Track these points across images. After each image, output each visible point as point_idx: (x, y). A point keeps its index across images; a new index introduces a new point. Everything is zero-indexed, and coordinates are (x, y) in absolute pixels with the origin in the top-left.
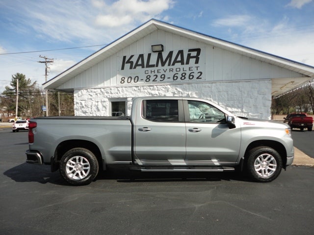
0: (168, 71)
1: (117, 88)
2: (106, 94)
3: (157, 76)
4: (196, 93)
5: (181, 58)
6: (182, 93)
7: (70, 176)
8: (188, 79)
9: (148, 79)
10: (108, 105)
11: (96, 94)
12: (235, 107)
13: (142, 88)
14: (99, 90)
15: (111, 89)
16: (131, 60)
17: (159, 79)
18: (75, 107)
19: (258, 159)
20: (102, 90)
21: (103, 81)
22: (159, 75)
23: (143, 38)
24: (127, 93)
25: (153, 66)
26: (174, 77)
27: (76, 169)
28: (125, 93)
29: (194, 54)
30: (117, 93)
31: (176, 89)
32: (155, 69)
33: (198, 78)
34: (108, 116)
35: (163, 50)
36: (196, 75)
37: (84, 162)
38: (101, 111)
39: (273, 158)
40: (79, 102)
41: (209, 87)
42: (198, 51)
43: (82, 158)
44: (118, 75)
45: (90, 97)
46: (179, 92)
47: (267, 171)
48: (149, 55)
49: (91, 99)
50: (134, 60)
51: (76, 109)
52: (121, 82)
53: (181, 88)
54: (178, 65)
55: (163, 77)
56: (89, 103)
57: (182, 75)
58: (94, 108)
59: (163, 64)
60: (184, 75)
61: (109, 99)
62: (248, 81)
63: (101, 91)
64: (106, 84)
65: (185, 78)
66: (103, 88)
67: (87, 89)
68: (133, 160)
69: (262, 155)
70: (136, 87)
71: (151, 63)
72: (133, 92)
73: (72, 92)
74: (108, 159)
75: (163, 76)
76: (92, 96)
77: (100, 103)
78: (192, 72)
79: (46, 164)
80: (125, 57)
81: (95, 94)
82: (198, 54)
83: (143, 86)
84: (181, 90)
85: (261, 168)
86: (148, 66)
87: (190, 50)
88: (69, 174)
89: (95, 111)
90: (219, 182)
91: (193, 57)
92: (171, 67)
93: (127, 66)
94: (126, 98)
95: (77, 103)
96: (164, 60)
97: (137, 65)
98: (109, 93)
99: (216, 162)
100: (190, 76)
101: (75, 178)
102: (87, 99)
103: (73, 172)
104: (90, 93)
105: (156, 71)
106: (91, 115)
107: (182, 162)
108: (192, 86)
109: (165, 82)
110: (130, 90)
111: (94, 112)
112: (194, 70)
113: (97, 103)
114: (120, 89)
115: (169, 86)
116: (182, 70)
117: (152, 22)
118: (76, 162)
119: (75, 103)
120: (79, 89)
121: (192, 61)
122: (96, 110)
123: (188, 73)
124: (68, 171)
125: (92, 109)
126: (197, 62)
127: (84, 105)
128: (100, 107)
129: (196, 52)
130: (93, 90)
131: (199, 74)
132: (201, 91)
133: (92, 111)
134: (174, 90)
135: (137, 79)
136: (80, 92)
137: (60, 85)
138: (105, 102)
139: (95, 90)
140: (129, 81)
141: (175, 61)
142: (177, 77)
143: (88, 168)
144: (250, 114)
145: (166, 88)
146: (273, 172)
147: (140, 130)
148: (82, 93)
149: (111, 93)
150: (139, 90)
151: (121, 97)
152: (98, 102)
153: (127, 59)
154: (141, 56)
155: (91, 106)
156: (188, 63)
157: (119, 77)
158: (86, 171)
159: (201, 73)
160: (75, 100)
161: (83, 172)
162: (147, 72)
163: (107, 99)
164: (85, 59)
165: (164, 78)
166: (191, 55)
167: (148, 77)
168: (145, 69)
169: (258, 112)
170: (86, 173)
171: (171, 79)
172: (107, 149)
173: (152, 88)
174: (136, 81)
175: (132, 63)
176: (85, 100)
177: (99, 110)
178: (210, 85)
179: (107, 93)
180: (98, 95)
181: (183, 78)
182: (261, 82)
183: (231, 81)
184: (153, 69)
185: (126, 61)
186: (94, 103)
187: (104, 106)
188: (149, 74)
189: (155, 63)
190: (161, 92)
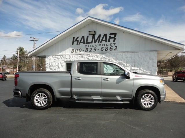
0: (98, 45)
1: (69, 55)
2: (63, 59)
3: (92, 48)
4: (114, 58)
5: (105, 38)
6: (106, 59)
7: (36, 104)
8: (109, 50)
9: (87, 50)
10: (64, 65)
11: (58, 59)
12: (136, 67)
13: (83, 56)
14: (59, 56)
15: (66, 56)
16: (77, 40)
17: (93, 50)
18: (46, 66)
19: (143, 97)
20: (61, 56)
21: (61, 51)
22: (93, 48)
23: (84, 27)
24: (75, 58)
25: (90, 43)
26: (101, 49)
27: (39, 100)
28: (74, 58)
29: (113, 36)
30: (69, 58)
31: (103, 56)
32: (91, 44)
33: (115, 50)
34: (64, 71)
35: (95, 34)
36: (114, 48)
37: (44, 96)
38: (61, 68)
39: (152, 97)
40: (48, 63)
41: (121, 55)
42: (115, 34)
43: (43, 94)
44: (70, 48)
45: (54, 60)
46: (104, 57)
47: (149, 104)
48: (88, 37)
49: (55, 61)
50: (79, 39)
51: (47, 67)
52: (72, 52)
53: (105, 55)
54: (104, 42)
56: (54, 64)
57: (106, 48)
58: (57, 67)
59: (95, 42)
60: (107, 48)
62: (144, 52)
63: (60, 57)
64: (64, 53)
65: (108, 50)
66: (62, 56)
67: (52, 56)
68: (72, 96)
69: (146, 95)
70: (80, 55)
71: (88, 41)
72: (78, 58)
73: (44, 57)
74: (58, 95)
75: (95, 49)
76: (55, 60)
77: (60, 64)
78: (111, 46)
79: (24, 97)
80: (74, 38)
81: (57, 58)
82: (115, 36)
83: (84, 54)
84: (105, 57)
85: (145, 102)
86: (87, 43)
87: (110, 34)
88: (36, 103)
90: (121, 109)
91: (112, 38)
92: (100, 43)
93: (75, 43)
95: (47, 64)
96: (96, 39)
98: (65, 58)
99: (119, 98)
100: (110, 48)
101: (39, 105)
102: (52, 62)
103: (38, 102)
104: (54, 58)
105: (91, 46)
106: (55, 71)
107: (99, 98)
108: (112, 55)
109: (96, 52)
110: (76, 56)
111: (56, 69)
112: (113, 45)
113: (58, 64)
114: (71, 56)
115: (98, 54)
116: (106, 45)
117: (89, 18)
118: (40, 96)
119: (46, 64)
120: (49, 56)
121: (112, 40)
122: (58, 68)
123: (109, 47)
124: (35, 101)
125: (55, 67)
126: (114, 41)
127: (51, 65)
128: (60, 66)
129: (114, 35)
130: (56, 56)
131: (116, 47)
132: (117, 57)
134: (101, 57)
136: (49, 58)
137: (38, 54)
138: (62, 63)
139: (57, 57)
140: (76, 52)
141: (102, 40)
142: (103, 49)
143: (47, 100)
144: (145, 71)
145: (97, 55)
146: (152, 105)
147: (76, 79)
148: (50, 58)
149: (66, 58)
150: (81, 56)
151: (72, 60)
152: (59, 63)
154: (83, 37)
156: (109, 41)
157: (71, 49)
158: (45, 101)
159: (117, 47)
160: (46, 62)
161: (44, 102)
162: (86, 46)
163: (64, 62)
164: (52, 39)
165: (96, 50)
166: (111, 37)
167: (87, 49)
168: (85, 45)
169: (149, 70)
170: (45, 102)
171: (100, 50)
172: (57, 89)
173: (89, 55)
174: (80, 51)
175: (78, 41)
177: (59, 68)
178: (122, 54)
179: (64, 58)
180: (59, 59)
181: (106, 50)
182: (151, 52)
183: (134, 52)
184: (89, 45)
185: (75, 40)
186: (56, 63)
187: (62, 66)
188: (88, 47)
189: (91, 41)
190: (94, 58)
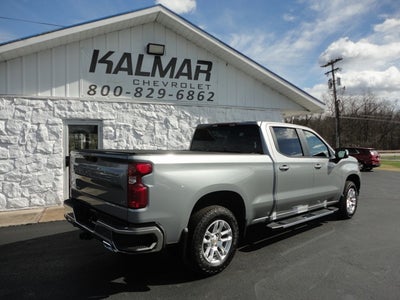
0: (170, 85)
1: (82, 101)
2: (57, 110)
3: (153, 90)
4: (208, 119)
5: (188, 69)
8: (197, 100)
9: (138, 93)
10: (62, 130)
11: (36, 110)
13: (130, 107)
14: (42, 103)
15: (69, 103)
16: (108, 59)
17: (155, 95)
20: (50, 103)
22: (156, 89)
24: (104, 113)
25: (147, 74)
26: (178, 94)
28: (99, 111)
29: (204, 67)
30: (83, 111)
31: (183, 112)
32: (150, 79)
33: (209, 100)
35: (162, 54)
36: (207, 96)
38: (48, 142)
39: (354, 193)
41: (223, 113)
42: (210, 64)
44: (82, 81)
45: (18, 114)
48: (141, 57)
49: (23, 118)
50: (115, 59)
52: (88, 93)
53: (188, 111)
54: (183, 79)
55: (162, 93)
56: (17, 126)
57: (189, 93)
58: (30, 136)
59: (163, 74)
60: (191, 93)
61: (65, 120)
62: (263, 109)
63: (47, 104)
64: (57, 92)
65: (193, 98)
66: (52, 100)
67: (9, 99)
68: (271, 214)
70: (119, 103)
71: (143, 70)
72: (114, 111)
76: (24, 112)
77: (43, 127)
78: (201, 90)
80: (96, 53)
81: (31, 108)
82: (210, 68)
83: (131, 103)
84: (189, 114)
86: (139, 73)
87: (199, 62)
89: (31, 141)
91: (203, 72)
92: (174, 80)
93: (101, 67)
94: (101, 120)
96: (164, 69)
97: (119, 68)
98: (64, 109)
99: (325, 203)
100: (199, 95)
102: (10, 118)
104: (18, 107)
105: (152, 83)
107: (306, 208)
108: (203, 110)
109: (165, 101)
110: (108, 107)
111: (29, 143)
112: (205, 88)
113: (36, 127)
114: (89, 104)
115: (172, 107)
116: (188, 85)
117: (158, 9)
121: (202, 76)
122: (34, 139)
123: (197, 91)
125: (23, 136)
126: (208, 79)
128: (45, 133)
129: (207, 66)
130: (27, 101)
131: (211, 95)
133: (24, 140)
134: (180, 113)
135: (119, 90)
138: (56, 124)
139: (34, 102)
140: (105, 93)
141: (180, 73)
142: (182, 96)
145: (168, 109)
149: (70, 110)
150: (124, 108)
151: (92, 117)
152: (38, 124)
153: (100, 57)
154: (127, 56)
155: (23, 132)
156: (196, 78)
157: (85, 85)
159: (213, 94)
162: (136, 82)
163: (61, 120)
165: (164, 94)
166: (201, 69)
167: (139, 90)
168: (134, 77)
171: (174, 98)
173: (146, 107)
174: (117, 93)
175: (110, 64)
176: (6, 120)
177: (40, 140)
178: (224, 110)
179: (60, 108)
180: (41, 111)
181: (190, 97)
182: (273, 111)
184: (146, 79)
185: (99, 58)
186: (29, 125)
187: (54, 133)
188: (141, 85)
189: (150, 71)
190: (160, 114)
